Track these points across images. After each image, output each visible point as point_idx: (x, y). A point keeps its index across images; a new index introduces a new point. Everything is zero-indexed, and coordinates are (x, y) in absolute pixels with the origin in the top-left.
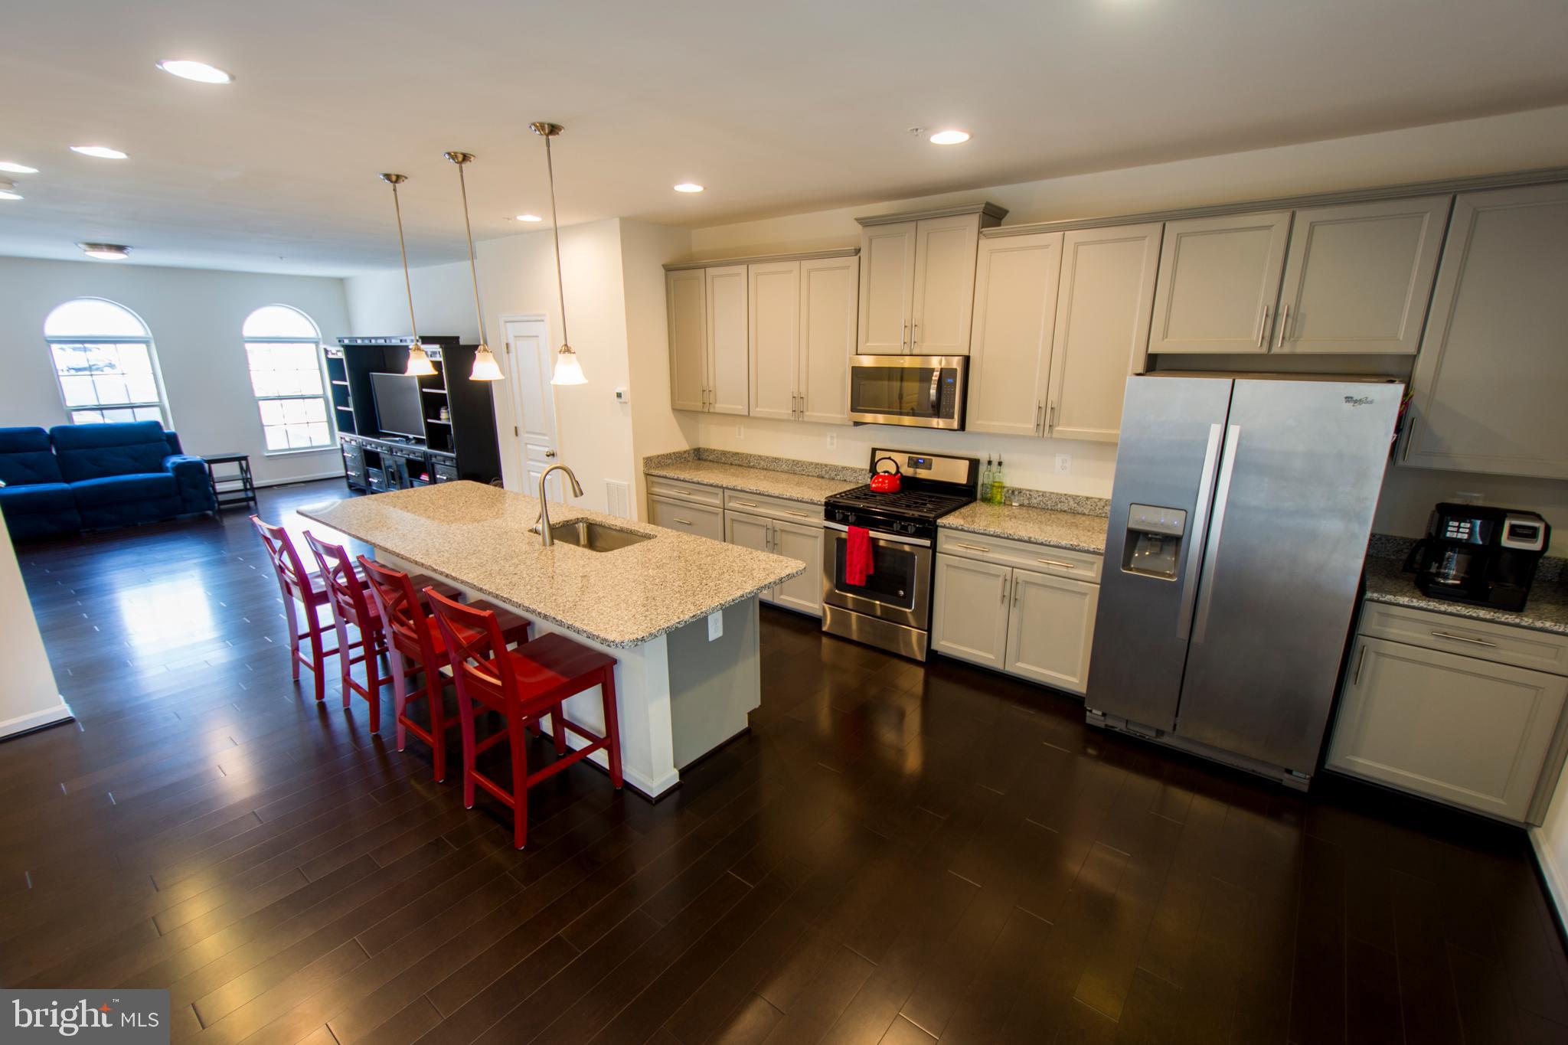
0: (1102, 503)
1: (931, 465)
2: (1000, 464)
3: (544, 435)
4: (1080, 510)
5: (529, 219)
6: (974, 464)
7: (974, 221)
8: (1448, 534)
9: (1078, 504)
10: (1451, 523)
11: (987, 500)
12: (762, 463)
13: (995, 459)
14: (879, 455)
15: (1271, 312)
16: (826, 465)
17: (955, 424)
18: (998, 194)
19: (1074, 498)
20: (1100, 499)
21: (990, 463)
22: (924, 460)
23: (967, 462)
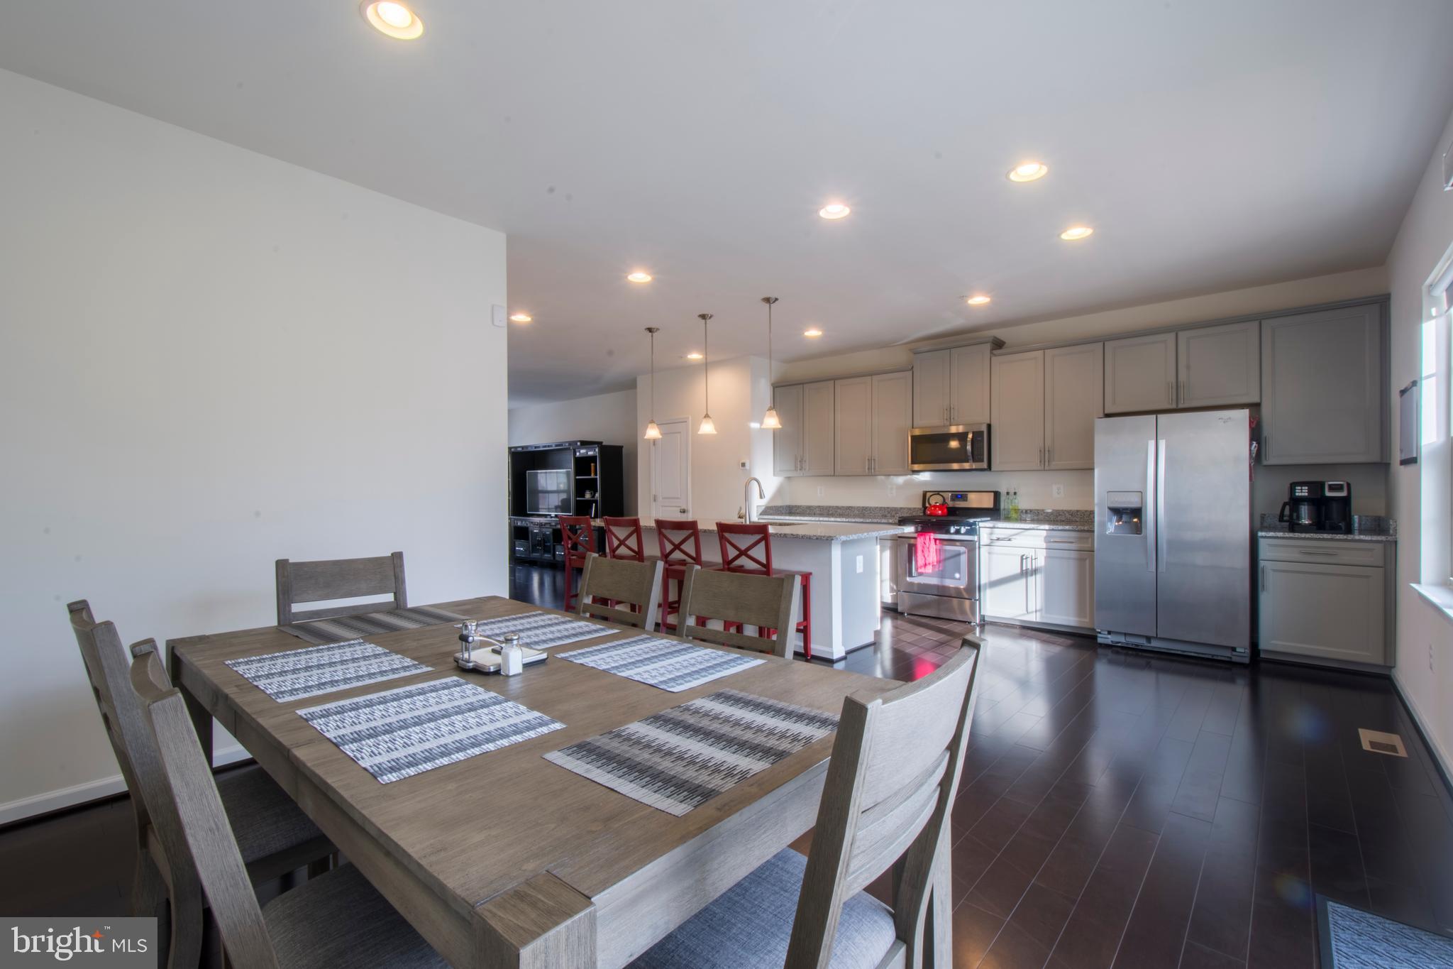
0: (1088, 513)
1: (967, 497)
2: (1015, 493)
3: (678, 498)
4: (1074, 519)
5: (695, 356)
6: (997, 495)
7: (988, 347)
8: (1297, 494)
9: (1072, 515)
10: (1297, 488)
11: (1008, 519)
12: (839, 510)
13: (1012, 492)
14: (928, 495)
15: (1174, 384)
16: (888, 508)
17: (985, 465)
18: (1000, 333)
19: (1069, 512)
20: (1086, 511)
21: (1008, 493)
22: (961, 495)
23: (993, 494)
